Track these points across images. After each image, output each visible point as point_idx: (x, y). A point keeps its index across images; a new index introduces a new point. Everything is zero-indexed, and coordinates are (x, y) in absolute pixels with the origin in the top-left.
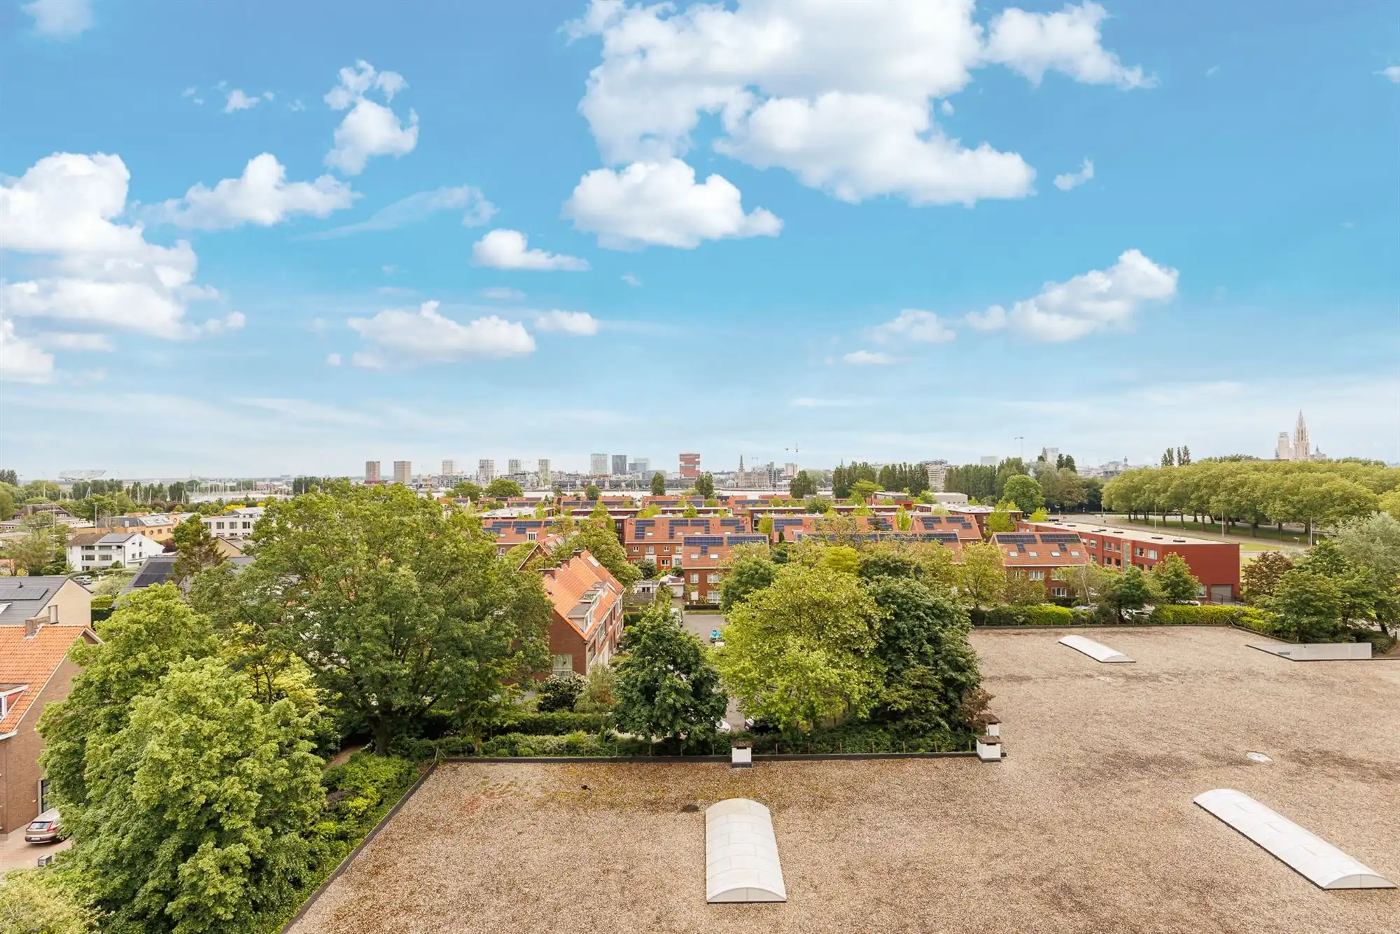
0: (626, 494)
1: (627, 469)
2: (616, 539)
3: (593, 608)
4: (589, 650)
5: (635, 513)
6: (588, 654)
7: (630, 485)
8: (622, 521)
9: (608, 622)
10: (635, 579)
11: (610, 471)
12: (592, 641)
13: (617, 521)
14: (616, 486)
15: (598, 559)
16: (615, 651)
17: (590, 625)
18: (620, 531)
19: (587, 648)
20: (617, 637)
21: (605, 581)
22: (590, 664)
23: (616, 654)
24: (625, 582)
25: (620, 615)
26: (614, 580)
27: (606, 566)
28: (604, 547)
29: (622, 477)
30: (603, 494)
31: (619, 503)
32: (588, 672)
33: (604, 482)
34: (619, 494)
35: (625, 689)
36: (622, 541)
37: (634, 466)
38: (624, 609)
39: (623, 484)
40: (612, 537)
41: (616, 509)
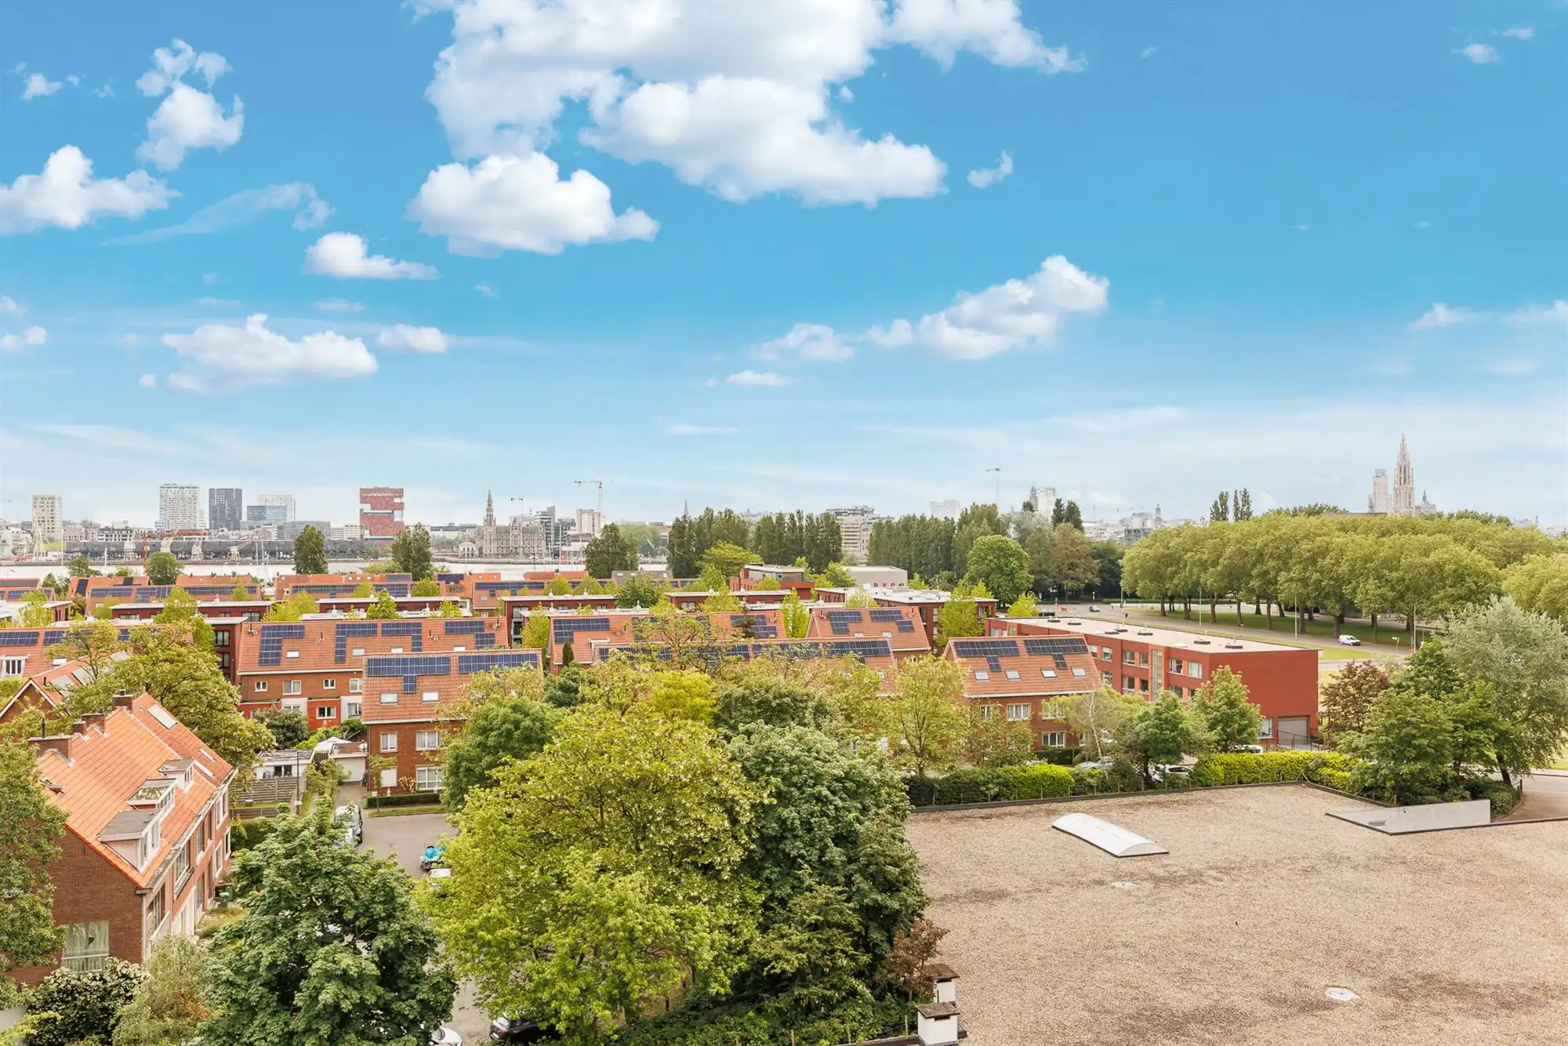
0: (241, 570)
1: (244, 518)
2: (216, 668)
3: (161, 816)
4: (151, 907)
5: (260, 611)
6: (148, 918)
7: (249, 553)
8: (230, 628)
9: (196, 845)
10: (257, 751)
11: (203, 521)
12: (157, 888)
13: (218, 628)
14: (217, 553)
15: (174, 711)
16: (211, 904)
17: (152, 853)
18: (226, 651)
19: (146, 904)
20: (216, 874)
21: (188, 758)
22: (152, 938)
23: (212, 912)
24: (234, 758)
25: (223, 828)
26: (206, 752)
27: (190, 724)
28: (187, 685)
29: (232, 536)
30: (188, 570)
31: (223, 591)
32: (148, 955)
33: (191, 545)
34: (224, 570)
35: (232, 984)
36: (228, 670)
37: (258, 512)
38: (233, 814)
39: (234, 550)
40: (206, 663)
41: (217, 602)
